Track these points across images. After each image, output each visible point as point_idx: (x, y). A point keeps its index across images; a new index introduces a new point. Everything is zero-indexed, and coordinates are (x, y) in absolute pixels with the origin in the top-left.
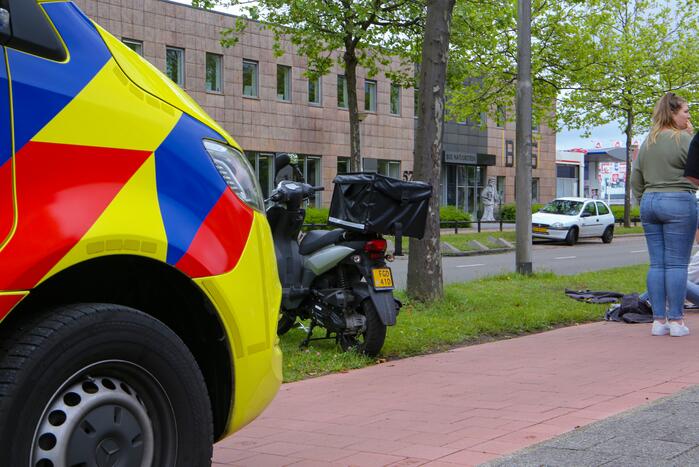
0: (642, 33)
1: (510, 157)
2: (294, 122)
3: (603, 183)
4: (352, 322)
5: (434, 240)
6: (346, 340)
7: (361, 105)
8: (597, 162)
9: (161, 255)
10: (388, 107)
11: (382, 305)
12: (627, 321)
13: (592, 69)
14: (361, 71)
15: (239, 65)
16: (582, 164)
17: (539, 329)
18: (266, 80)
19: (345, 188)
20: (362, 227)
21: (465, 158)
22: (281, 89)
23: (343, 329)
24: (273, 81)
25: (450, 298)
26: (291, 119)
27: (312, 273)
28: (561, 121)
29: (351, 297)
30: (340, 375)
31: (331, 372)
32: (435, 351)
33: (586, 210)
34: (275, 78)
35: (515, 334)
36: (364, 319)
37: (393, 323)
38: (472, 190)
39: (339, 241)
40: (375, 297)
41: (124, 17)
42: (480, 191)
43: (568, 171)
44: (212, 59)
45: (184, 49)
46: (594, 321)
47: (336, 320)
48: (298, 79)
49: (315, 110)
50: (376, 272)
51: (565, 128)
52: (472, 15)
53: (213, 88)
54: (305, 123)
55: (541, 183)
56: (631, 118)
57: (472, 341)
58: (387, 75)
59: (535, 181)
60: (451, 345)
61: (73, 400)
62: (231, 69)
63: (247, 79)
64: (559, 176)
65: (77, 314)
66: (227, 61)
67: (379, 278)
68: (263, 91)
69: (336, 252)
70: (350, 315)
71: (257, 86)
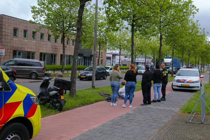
0: (123, 33)
1: (97, 55)
2: (51, 47)
3: (117, 59)
4: (57, 105)
5: (75, 85)
6: (56, 108)
7: (65, 44)
8: (115, 56)
9: (23, 116)
10: (72, 44)
11: (62, 102)
12: (108, 101)
13: (113, 41)
14: (66, 39)
15: (40, 34)
16: (112, 57)
17: (92, 103)
18: (46, 37)
19: (57, 81)
20: (59, 89)
21: (87, 55)
22: (49, 40)
23: (55, 106)
24: (47, 38)
25: (77, 96)
26: (51, 46)
27: (50, 95)
28: (107, 49)
29: (57, 100)
30: (54, 115)
31: (52, 114)
32: (72, 109)
33: (110, 69)
34: (48, 37)
35: (88, 104)
36: (59, 104)
37: (64, 105)
38: (89, 62)
39: (55, 90)
40: (61, 101)
41: (14, 23)
42: (90, 62)
43: (109, 58)
44: (34, 33)
45: (28, 30)
46: (103, 101)
47: (54, 104)
48: (53, 37)
49: (56, 44)
50: (61, 96)
51: (108, 51)
52: (88, 31)
53: (34, 39)
54: (54, 47)
55: (103, 61)
56: (120, 49)
57: (79, 106)
58: (71, 40)
59: (102, 60)
60: (76, 107)
61: (12, 135)
62: (38, 35)
63: (41, 38)
64: (107, 59)
65: (12, 125)
66: (37, 33)
67: (62, 97)
68: (45, 40)
69: (54, 92)
70: (57, 103)
71: (44, 39)
